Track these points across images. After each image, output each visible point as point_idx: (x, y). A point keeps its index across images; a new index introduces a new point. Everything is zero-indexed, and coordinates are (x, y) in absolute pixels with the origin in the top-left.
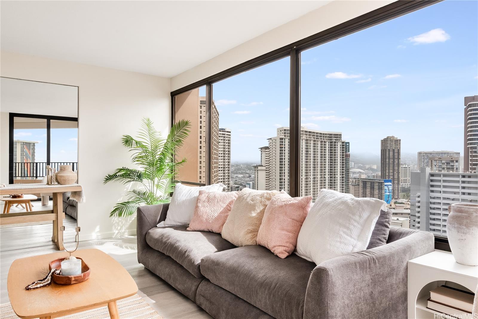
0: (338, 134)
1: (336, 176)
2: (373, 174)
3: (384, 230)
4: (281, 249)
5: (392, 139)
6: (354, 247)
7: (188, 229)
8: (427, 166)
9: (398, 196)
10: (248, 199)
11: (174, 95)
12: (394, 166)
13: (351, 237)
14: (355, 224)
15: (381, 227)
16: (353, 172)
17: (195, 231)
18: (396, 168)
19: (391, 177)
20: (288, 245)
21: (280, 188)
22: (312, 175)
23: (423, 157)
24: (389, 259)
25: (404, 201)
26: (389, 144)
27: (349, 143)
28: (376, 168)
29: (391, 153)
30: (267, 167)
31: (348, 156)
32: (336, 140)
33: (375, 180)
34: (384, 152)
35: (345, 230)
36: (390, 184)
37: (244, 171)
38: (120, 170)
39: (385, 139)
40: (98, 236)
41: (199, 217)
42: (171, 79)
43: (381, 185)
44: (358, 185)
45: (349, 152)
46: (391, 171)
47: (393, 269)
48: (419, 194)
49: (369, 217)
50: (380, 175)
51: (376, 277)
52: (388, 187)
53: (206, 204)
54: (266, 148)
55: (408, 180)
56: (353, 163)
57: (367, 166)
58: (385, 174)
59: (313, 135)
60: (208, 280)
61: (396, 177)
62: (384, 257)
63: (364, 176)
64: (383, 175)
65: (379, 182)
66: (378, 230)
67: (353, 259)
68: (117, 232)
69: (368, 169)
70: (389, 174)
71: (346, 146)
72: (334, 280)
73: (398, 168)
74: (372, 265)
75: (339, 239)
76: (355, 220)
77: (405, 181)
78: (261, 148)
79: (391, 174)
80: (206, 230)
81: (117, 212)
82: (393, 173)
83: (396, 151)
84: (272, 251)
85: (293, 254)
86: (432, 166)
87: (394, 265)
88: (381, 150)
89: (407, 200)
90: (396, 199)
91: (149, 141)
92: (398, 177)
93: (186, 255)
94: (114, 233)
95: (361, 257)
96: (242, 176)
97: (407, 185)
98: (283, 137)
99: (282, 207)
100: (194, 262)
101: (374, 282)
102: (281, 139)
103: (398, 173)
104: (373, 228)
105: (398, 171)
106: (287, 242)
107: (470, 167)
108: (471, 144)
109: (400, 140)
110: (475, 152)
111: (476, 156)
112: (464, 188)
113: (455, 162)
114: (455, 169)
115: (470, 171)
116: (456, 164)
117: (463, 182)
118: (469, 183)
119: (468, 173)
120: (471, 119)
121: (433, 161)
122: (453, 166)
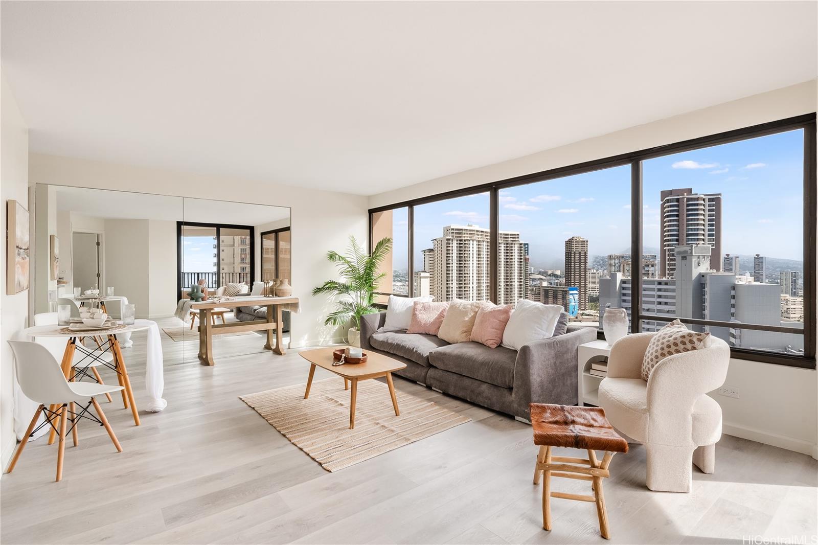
0: (515, 235)
1: (513, 283)
2: (556, 281)
3: (564, 327)
4: (492, 342)
5: (578, 240)
6: (544, 336)
7: (407, 332)
8: (619, 271)
9: (585, 306)
10: (461, 307)
11: (371, 212)
12: (580, 271)
13: (542, 330)
14: (545, 321)
15: (561, 325)
16: (533, 279)
17: (414, 334)
18: (583, 274)
19: (577, 285)
20: (496, 339)
21: (447, 298)
22: (484, 283)
23: (614, 261)
24: (566, 343)
25: (592, 312)
26: (575, 245)
27: (528, 244)
28: (559, 274)
29: (577, 256)
30: (431, 273)
31: (526, 260)
32: (512, 241)
33: (558, 288)
34: (568, 254)
35: (538, 326)
36: (575, 292)
37: (404, 279)
38: (328, 283)
39: (570, 239)
40: (307, 343)
41: (418, 322)
42: (369, 198)
43: (565, 293)
44: (539, 294)
45: (528, 255)
46: (577, 277)
47: (568, 349)
48: (608, 304)
49: (553, 317)
50: (564, 282)
51: (558, 353)
52: (573, 298)
53: (423, 312)
54: (431, 250)
55: (596, 288)
56: (533, 268)
57: (549, 272)
58: (570, 281)
59: (486, 236)
60: (436, 368)
61: (583, 284)
62: (563, 341)
63: (545, 284)
64: (568, 282)
65: (563, 291)
66: (559, 327)
67: (544, 341)
68: (322, 340)
69: (550, 275)
70: (574, 281)
71: (524, 248)
72: (533, 353)
73: (585, 274)
74: (555, 345)
75: (534, 332)
76: (545, 319)
77: (593, 289)
78: (424, 251)
79: (577, 281)
80: (424, 333)
81: (332, 321)
82: (580, 279)
83: (583, 254)
84: (485, 344)
85: (500, 346)
86: (624, 272)
87: (569, 346)
88: (566, 253)
89: (595, 311)
90: (582, 310)
91: (355, 256)
92: (585, 284)
93: (414, 350)
94: (321, 341)
95: (549, 340)
96: (401, 284)
97: (596, 293)
98: (451, 237)
99: (491, 312)
100: (422, 355)
101: (557, 356)
102: (448, 240)
103: (585, 279)
104: (556, 324)
105: (585, 277)
106: (496, 337)
107: (667, 272)
108: (668, 245)
109: (587, 241)
110: (673, 255)
111: (674, 260)
112: (660, 297)
113: (650, 266)
114: (650, 275)
115: (667, 276)
116: (652, 269)
117: (659, 290)
118: (666, 290)
119: (664, 279)
120: (668, 216)
121: (625, 265)
122: (648, 271)
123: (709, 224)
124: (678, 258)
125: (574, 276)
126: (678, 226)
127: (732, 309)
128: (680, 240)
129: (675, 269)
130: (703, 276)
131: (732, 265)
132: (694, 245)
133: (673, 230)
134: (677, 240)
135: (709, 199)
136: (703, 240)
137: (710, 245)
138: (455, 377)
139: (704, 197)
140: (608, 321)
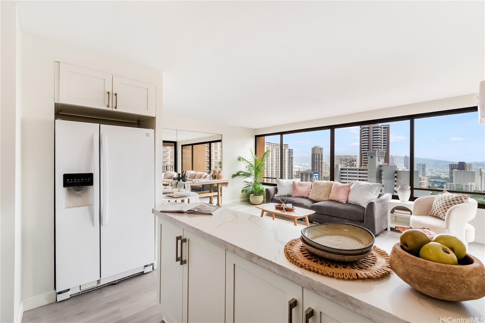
0: (286, 144)
1: (285, 171)
2: (307, 169)
4: (344, 200)
5: (318, 147)
7: (292, 196)
8: (339, 163)
11: (256, 136)
16: (295, 168)
17: (296, 197)
18: (320, 165)
19: (318, 171)
23: (336, 158)
26: (316, 150)
27: (292, 150)
29: (318, 156)
31: (292, 158)
32: (285, 148)
33: (308, 172)
34: (313, 155)
35: (371, 193)
36: (317, 174)
38: (239, 172)
39: (314, 147)
41: (298, 191)
42: (255, 130)
43: (311, 176)
44: (298, 175)
45: (293, 155)
46: (318, 167)
47: (385, 203)
50: (311, 169)
52: (316, 177)
53: (299, 187)
57: (303, 164)
61: (320, 170)
63: (301, 170)
64: (313, 169)
65: (310, 174)
69: (303, 166)
70: (316, 169)
71: (291, 152)
72: (375, 205)
73: (322, 165)
77: (326, 173)
80: (302, 197)
81: (245, 191)
82: (319, 168)
83: (320, 155)
84: (339, 201)
85: (347, 203)
86: (341, 164)
88: (312, 154)
92: (322, 170)
97: (327, 175)
101: (382, 206)
103: (322, 168)
106: (344, 198)
107: (363, 164)
108: (364, 151)
109: (323, 148)
110: (366, 156)
111: (367, 158)
112: (360, 177)
113: (354, 161)
114: (354, 166)
115: (363, 166)
116: (355, 162)
117: (360, 173)
118: (363, 173)
119: (362, 168)
120: (363, 136)
121: (342, 161)
122: (353, 164)
123: (383, 140)
124: (369, 158)
125: (316, 166)
126: (368, 141)
127: (395, 183)
128: (369, 148)
129: (367, 163)
130: (381, 166)
131: (394, 161)
132: (377, 151)
133: (366, 143)
134: (368, 148)
135: (383, 127)
136: (381, 148)
137: (385, 151)
138: (327, 217)
139: (381, 126)
140: (402, 191)
